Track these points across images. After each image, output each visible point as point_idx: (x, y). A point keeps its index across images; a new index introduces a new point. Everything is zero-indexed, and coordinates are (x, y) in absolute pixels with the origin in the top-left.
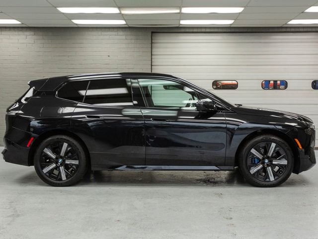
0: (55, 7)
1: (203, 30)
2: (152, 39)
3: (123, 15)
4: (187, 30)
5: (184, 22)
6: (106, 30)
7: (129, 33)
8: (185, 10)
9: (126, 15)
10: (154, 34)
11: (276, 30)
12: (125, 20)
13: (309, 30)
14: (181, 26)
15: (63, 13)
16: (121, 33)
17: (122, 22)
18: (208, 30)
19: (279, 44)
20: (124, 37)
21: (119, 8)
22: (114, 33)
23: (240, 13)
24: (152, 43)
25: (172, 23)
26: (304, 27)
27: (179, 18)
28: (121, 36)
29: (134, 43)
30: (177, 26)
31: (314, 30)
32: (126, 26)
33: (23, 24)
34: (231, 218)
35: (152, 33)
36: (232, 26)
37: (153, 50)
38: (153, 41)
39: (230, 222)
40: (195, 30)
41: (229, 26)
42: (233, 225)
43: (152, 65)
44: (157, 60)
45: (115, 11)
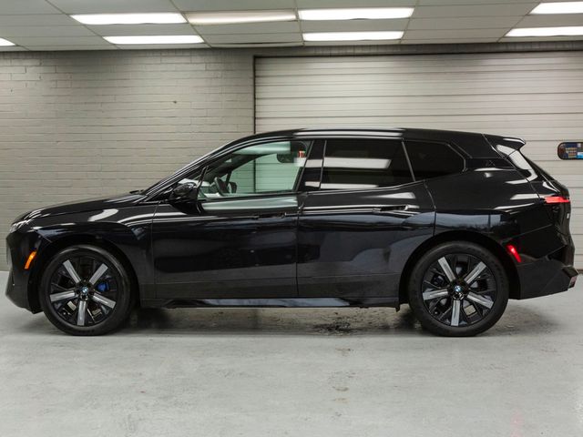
0: (68, 15)
1: (350, 51)
2: (255, 70)
3: (193, 26)
4: (320, 52)
5: (310, 37)
6: (171, 54)
7: (212, 59)
8: (306, 15)
9: (199, 26)
10: (258, 61)
11: (488, 49)
12: (200, 35)
13: (550, 47)
14: (306, 44)
15: (85, 25)
16: (197, 59)
17: (195, 40)
18: (358, 51)
19: (490, 76)
20: (202, 67)
21: (183, 13)
22: (184, 60)
23: (409, 18)
24: (255, 77)
25: (288, 39)
26: (540, 43)
27: (298, 30)
28: (197, 65)
29: (221, 77)
30: (301, 44)
31: (560, 47)
32: (206, 46)
33: (17, 46)
34: (346, 389)
35: (256, 58)
36: (403, 42)
37: (258, 89)
38: (257, 74)
39: (341, 394)
40: (335, 52)
41: (397, 42)
42: (343, 399)
43: (255, 118)
44: (265, 108)
45: (176, 18)
